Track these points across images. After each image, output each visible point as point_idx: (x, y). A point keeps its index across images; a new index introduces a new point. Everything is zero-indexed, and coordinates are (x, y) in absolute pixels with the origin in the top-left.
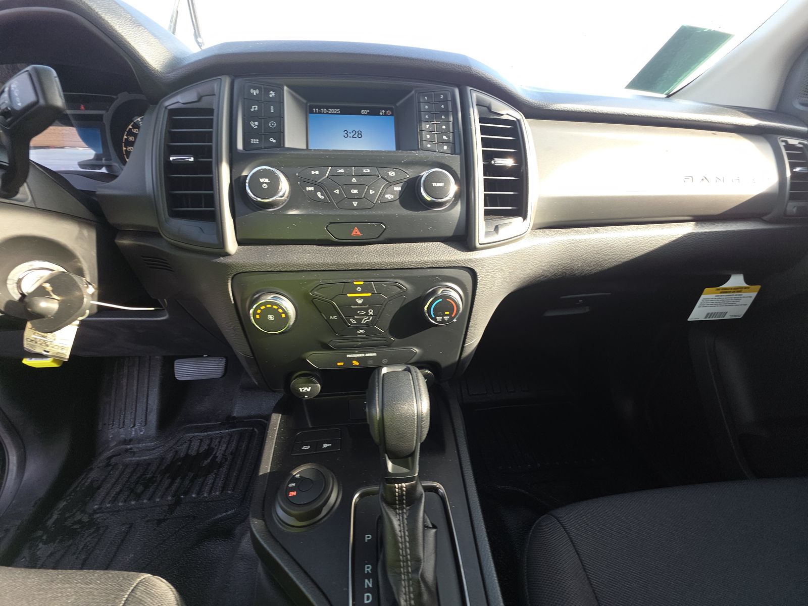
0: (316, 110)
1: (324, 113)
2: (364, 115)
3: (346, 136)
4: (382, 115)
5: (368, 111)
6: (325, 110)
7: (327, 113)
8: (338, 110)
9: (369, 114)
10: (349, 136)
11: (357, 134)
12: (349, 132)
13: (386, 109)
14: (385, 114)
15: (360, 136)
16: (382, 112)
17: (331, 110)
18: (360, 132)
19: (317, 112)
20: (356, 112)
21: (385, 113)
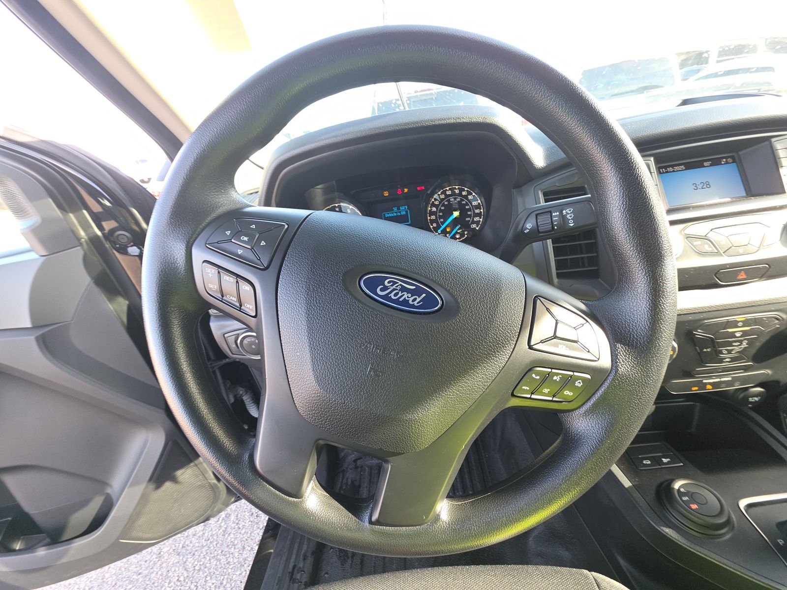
0: (663, 171)
1: (670, 172)
2: (708, 166)
3: (696, 188)
4: (724, 164)
5: (710, 162)
6: (670, 169)
7: (674, 171)
8: (683, 167)
9: (711, 165)
10: (699, 188)
11: (705, 185)
12: (697, 184)
13: (726, 158)
14: (727, 163)
15: (708, 186)
16: (724, 161)
17: (676, 168)
18: (707, 183)
19: (664, 171)
20: (699, 165)
21: (726, 161)
